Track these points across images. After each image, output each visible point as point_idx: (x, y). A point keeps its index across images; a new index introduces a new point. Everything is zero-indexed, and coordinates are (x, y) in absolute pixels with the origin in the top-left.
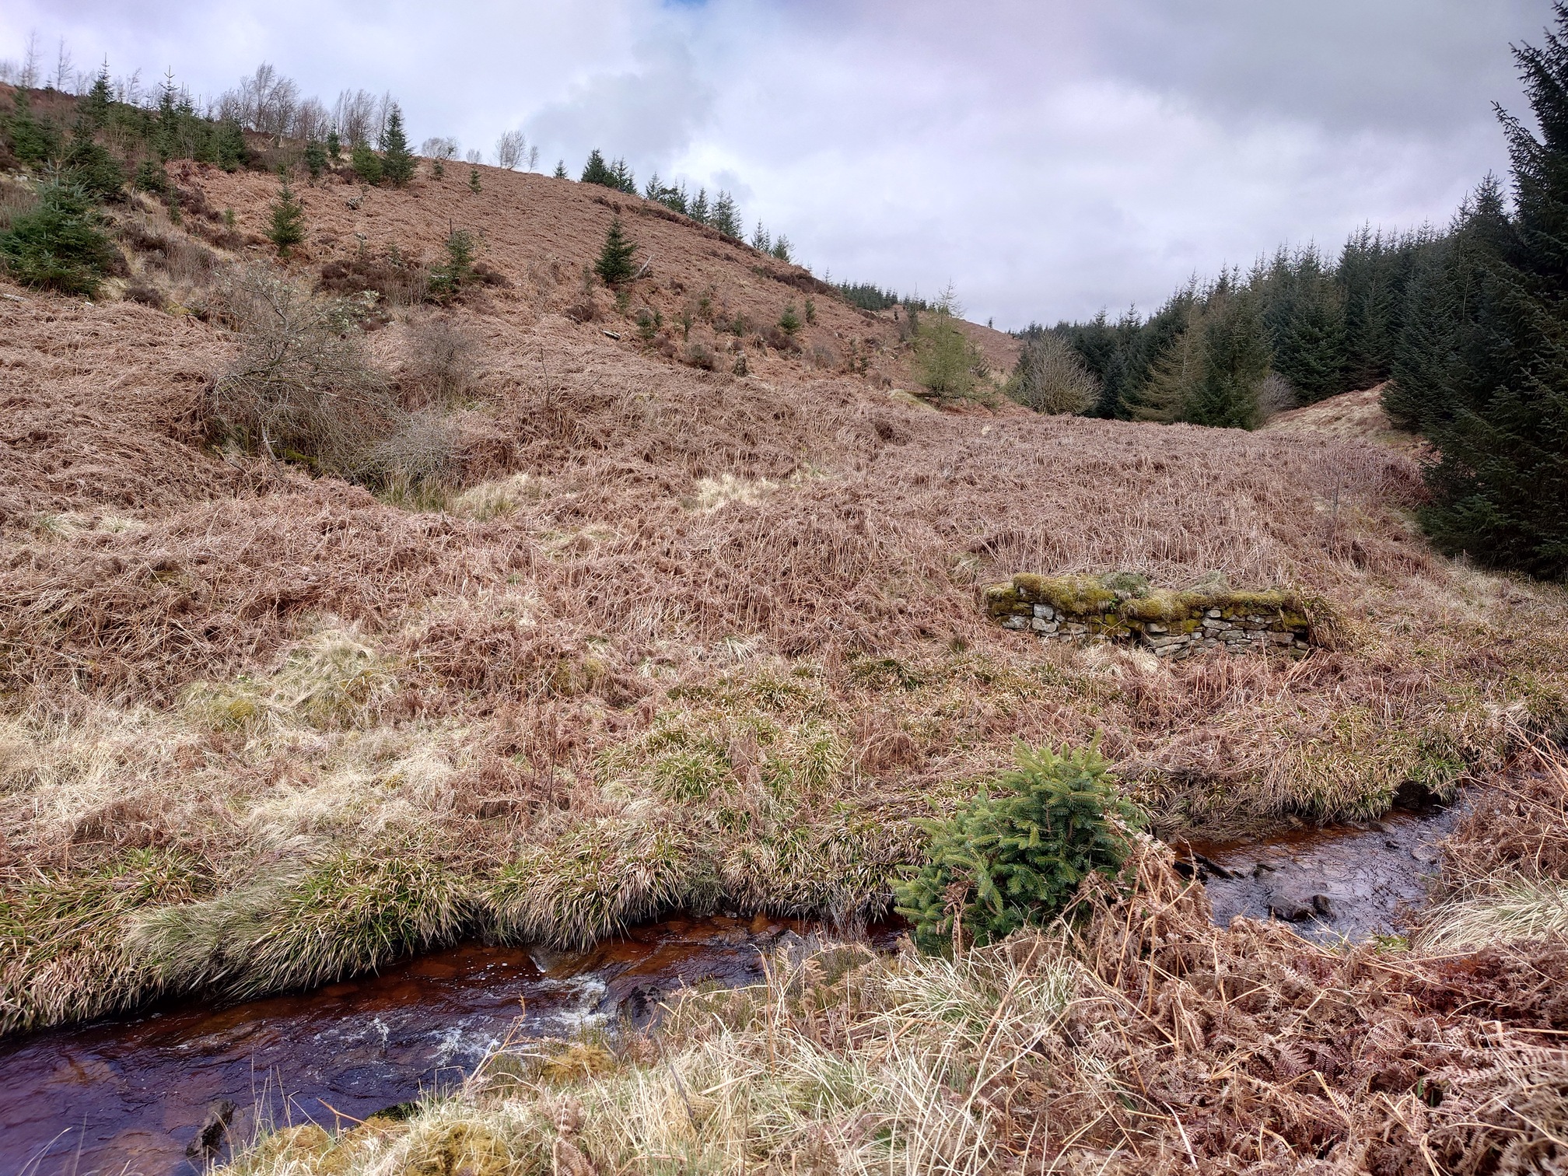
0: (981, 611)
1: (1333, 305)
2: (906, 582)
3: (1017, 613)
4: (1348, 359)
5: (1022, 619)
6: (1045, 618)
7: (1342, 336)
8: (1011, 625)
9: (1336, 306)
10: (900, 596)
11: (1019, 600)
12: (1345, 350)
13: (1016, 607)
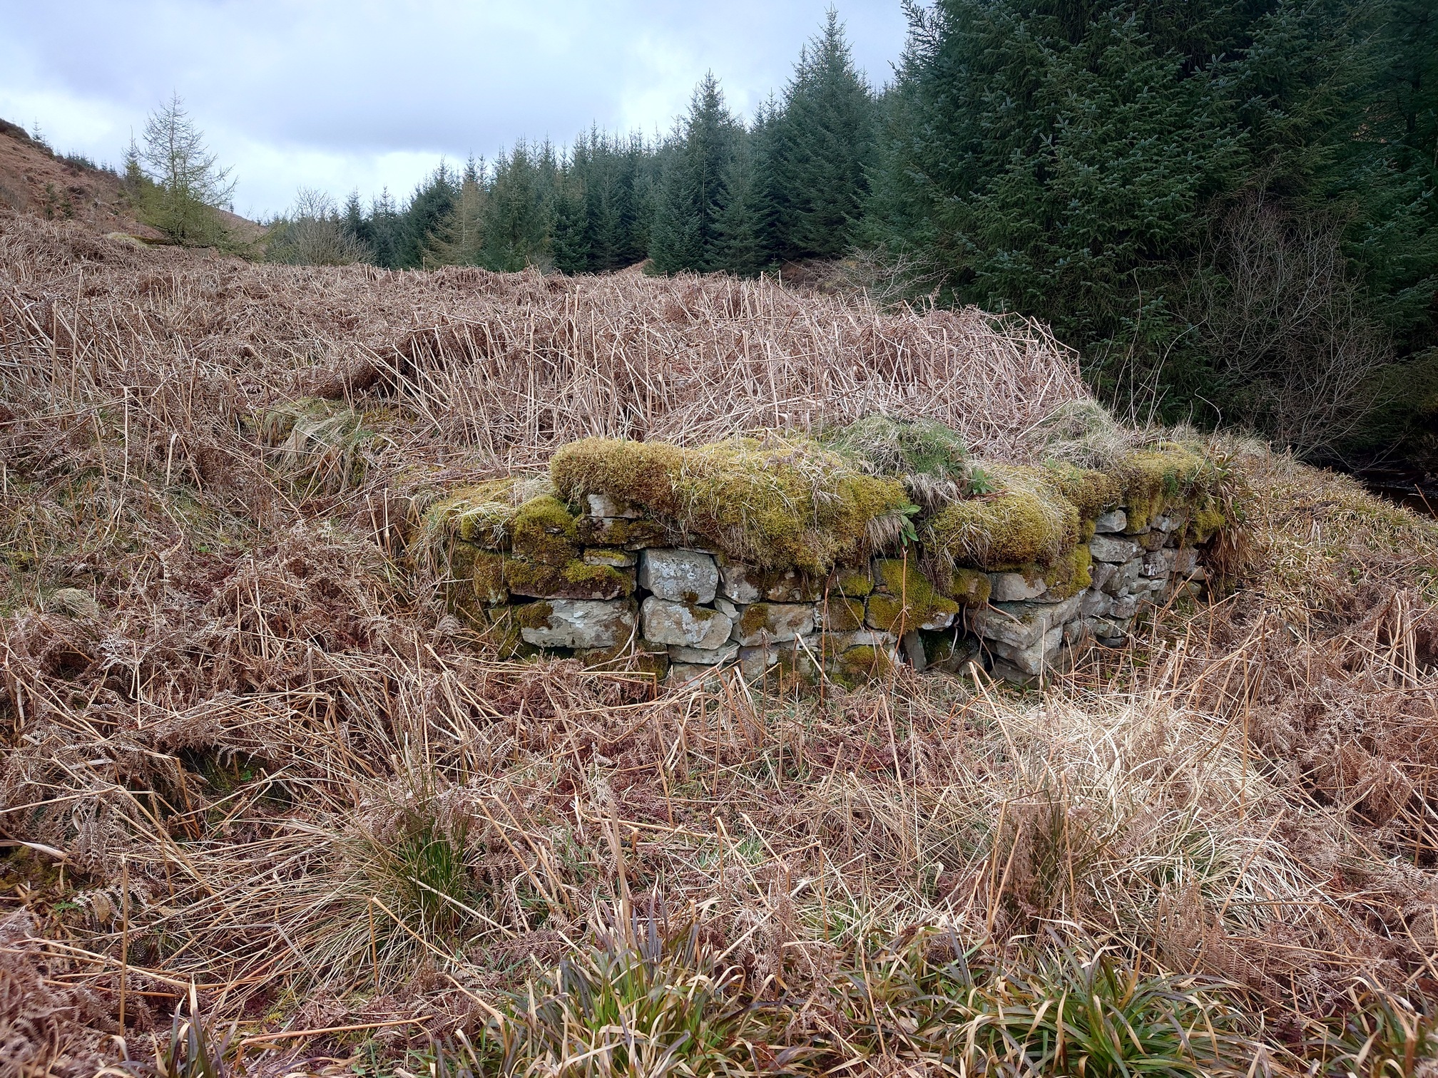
0: (425, 593)
1: (576, 195)
2: (101, 511)
3: (582, 590)
4: (592, 247)
5: (603, 611)
6: (690, 600)
7: (586, 224)
8: (558, 636)
9: (578, 197)
10: (67, 578)
11: (585, 543)
12: (590, 238)
13: (577, 570)
